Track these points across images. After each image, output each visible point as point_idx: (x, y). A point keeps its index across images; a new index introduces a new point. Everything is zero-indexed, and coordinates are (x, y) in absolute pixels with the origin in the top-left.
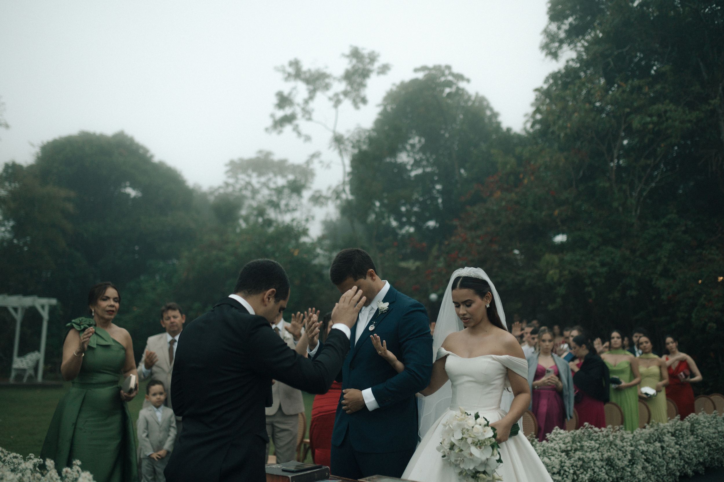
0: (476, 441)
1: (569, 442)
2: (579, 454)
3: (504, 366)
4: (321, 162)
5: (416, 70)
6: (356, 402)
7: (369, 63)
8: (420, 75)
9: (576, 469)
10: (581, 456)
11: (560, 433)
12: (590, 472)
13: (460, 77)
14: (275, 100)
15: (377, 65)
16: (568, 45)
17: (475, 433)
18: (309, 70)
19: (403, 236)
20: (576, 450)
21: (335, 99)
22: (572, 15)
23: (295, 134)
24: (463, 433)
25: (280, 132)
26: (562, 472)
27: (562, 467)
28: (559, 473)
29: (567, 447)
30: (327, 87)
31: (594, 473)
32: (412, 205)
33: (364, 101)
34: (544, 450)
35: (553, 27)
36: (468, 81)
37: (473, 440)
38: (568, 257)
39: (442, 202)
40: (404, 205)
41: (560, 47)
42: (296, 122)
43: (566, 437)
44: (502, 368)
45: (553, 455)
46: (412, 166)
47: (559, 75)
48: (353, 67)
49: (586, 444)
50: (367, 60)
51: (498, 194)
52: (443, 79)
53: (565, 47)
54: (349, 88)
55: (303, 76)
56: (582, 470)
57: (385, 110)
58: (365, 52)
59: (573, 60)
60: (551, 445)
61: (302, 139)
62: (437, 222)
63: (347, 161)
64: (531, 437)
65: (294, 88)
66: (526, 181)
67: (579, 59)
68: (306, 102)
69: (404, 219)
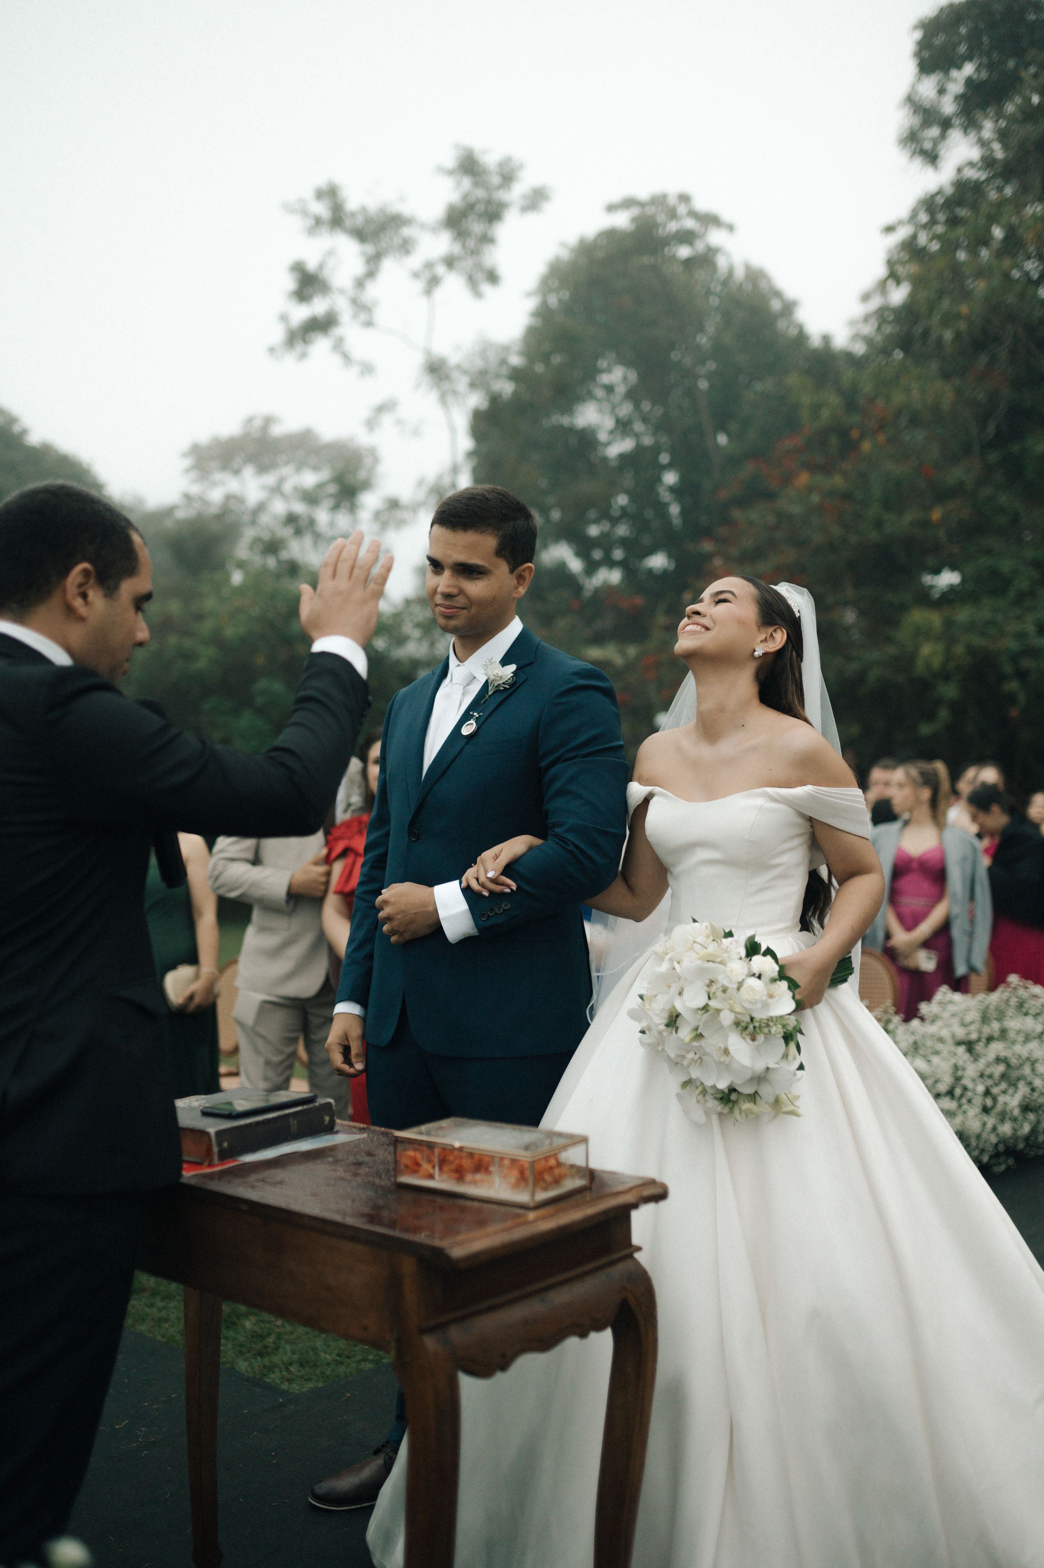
0: (743, 1021)
1: (973, 1022)
2: (997, 1048)
3: (802, 815)
4: (399, 422)
5: (611, 208)
6: (415, 913)
7: (500, 187)
8: (622, 220)
9: (989, 1082)
10: (1003, 1054)
11: (951, 1002)
12: (1023, 1089)
13: (711, 220)
14: (289, 283)
15: (517, 192)
16: (962, 132)
17: (746, 1000)
18: (364, 210)
19: (597, 591)
20: (990, 1039)
21: (427, 275)
22: (969, 57)
23: (337, 360)
24: (711, 995)
25: (303, 356)
26: (958, 1091)
27: (958, 1079)
28: (950, 1093)
29: (968, 1034)
30: (406, 247)
31: (1033, 1090)
32: (614, 521)
33: (493, 277)
34: (915, 1043)
35: (928, 88)
36: (731, 228)
37: (736, 1017)
38: (963, 614)
39: (682, 513)
40: (597, 521)
41: (943, 136)
42: (337, 331)
43: (968, 1010)
44: (799, 820)
45: (937, 1053)
46: (611, 432)
47: (940, 200)
48: (465, 196)
49: (1014, 1024)
50: (495, 180)
51: (804, 479)
52: (673, 227)
53: (955, 135)
54: (457, 249)
55: (348, 223)
56: (1003, 1086)
57: (544, 303)
58: (490, 160)
59: (971, 164)
60: (931, 1029)
61: (355, 370)
62: (670, 556)
63: (461, 420)
64: (885, 1012)
65: (331, 253)
66: (866, 446)
67: (988, 162)
68: (360, 284)
69: (597, 554)
